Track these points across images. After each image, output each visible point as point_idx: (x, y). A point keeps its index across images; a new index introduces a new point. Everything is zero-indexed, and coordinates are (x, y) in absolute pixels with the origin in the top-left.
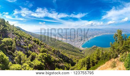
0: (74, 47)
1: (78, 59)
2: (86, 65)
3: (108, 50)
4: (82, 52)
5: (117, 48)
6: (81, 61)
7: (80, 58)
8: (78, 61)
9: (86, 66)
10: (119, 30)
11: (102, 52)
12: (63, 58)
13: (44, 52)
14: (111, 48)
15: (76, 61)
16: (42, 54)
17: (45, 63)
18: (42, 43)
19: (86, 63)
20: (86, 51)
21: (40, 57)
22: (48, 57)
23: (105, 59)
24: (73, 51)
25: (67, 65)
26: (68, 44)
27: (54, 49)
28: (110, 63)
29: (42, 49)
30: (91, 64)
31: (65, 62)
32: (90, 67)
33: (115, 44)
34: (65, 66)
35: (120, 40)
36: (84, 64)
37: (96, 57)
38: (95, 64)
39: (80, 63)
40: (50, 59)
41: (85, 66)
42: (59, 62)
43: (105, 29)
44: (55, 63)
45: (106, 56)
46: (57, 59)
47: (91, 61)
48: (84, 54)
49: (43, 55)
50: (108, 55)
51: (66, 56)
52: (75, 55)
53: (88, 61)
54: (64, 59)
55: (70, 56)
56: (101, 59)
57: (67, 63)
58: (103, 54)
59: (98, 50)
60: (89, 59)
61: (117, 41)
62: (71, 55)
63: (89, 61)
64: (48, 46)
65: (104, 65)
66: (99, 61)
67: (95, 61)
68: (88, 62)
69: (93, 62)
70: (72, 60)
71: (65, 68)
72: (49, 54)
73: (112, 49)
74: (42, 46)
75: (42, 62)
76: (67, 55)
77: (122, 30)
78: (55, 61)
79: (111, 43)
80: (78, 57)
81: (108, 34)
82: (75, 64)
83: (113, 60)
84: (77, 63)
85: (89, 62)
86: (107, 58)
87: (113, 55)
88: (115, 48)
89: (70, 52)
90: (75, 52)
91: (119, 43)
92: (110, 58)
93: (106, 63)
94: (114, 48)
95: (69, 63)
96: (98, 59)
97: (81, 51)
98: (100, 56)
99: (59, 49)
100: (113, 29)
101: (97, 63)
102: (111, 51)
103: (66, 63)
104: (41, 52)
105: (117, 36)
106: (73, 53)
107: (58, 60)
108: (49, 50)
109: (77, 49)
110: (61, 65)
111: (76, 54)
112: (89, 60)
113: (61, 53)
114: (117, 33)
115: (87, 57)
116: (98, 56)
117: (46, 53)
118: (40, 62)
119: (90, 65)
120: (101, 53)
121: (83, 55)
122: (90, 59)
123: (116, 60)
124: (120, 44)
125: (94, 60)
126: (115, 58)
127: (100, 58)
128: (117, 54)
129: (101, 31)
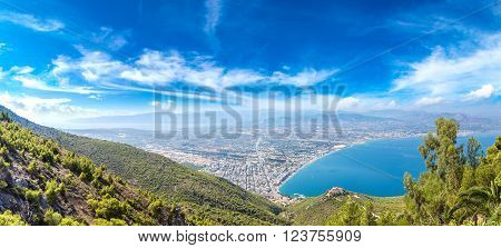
0: (244, 196)
3: (395, 208)
4: (283, 215)
5: (437, 198)
10: (446, 119)
11: (369, 217)
13: (113, 213)
14: (406, 201)
16: (104, 223)
18: (106, 177)
20: (299, 213)
24: (243, 211)
26: (221, 179)
27: (158, 202)
29: (106, 203)
33: (428, 184)
35: (447, 163)
43: (382, 116)
59: (353, 209)
61: (434, 167)
64: (133, 190)
73: (413, 202)
74: (105, 188)
77: (457, 118)
79: (407, 177)
81: (398, 135)
88: (428, 198)
89: (227, 215)
90: (251, 213)
91: (442, 175)
94: (424, 201)
97: (277, 211)
99: (179, 204)
100: (417, 114)
102: (410, 213)
104: (101, 216)
105: (434, 145)
108: (138, 206)
109: (261, 201)
113: (188, 218)
114: (434, 135)
117: (121, 218)
120: (364, 220)
124: (449, 180)
129: (363, 125)
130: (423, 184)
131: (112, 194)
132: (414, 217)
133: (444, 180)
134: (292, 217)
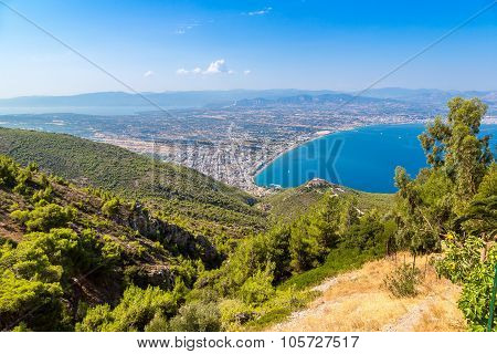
1: (235, 237)
2: (270, 266)
3: (384, 206)
4: (258, 206)
5: (440, 202)
6: (247, 244)
7: (245, 233)
8: (234, 245)
9: (268, 270)
11: (351, 213)
12: (167, 239)
13: (52, 222)
14: (397, 200)
15: (226, 247)
16: (42, 236)
17: (64, 281)
18: (38, 179)
19: (268, 256)
20: (275, 204)
21: (31, 256)
22: (81, 244)
23: (362, 248)
24: (215, 203)
25: (184, 265)
26: (190, 169)
27: (114, 201)
28: (386, 267)
29: (41, 211)
30: (293, 263)
31: (174, 255)
32: (289, 275)
33: (429, 182)
34: (177, 273)
35: (460, 159)
36: (262, 259)
37: (318, 232)
38: (315, 263)
39: (243, 253)
40: (98, 251)
41: (263, 269)
42: (144, 259)
43: (378, 96)
44: (123, 267)
45: (371, 234)
46: (134, 246)
47: (293, 247)
48: (264, 216)
49: (49, 242)
50: (382, 228)
51: (179, 230)
52: (225, 220)
53: (279, 247)
54: (172, 242)
55: (197, 229)
56: (342, 245)
57: (185, 257)
58: (354, 219)
59: (333, 203)
60: (286, 240)
61: (439, 162)
62: (203, 224)
63: (285, 248)
64: (80, 190)
65: (355, 274)
66: (333, 253)
67: (316, 248)
68: (280, 252)
69: (302, 253)
70: (207, 245)
71: (178, 279)
72: (88, 231)
73: (405, 202)
74: (39, 193)
75: (47, 276)
76: (185, 224)
78: (125, 258)
79: (399, 172)
80: (238, 229)
81: (397, 120)
82: (225, 258)
83: (405, 258)
84: (230, 255)
85: (287, 253)
86: (374, 241)
87: (408, 236)
88: (427, 201)
89: (199, 208)
90: (224, 205)
91: (451, 174)
92: (392, 248)
93: (367, 266)
94: (421, 202)
95: (194, 257)
96: (330, 240)
97: (252, 202)
98: (342, 230)
99: (142, 201)
100: (427, 94)
101: (321, 260)
102: (400, 214)
103: (180, 258)
104: (35, 229)
105: (442, 133)
106: (215, 209)
107: (141, 249)
108: (89, 208)
110: (157, 268)
111: (229, 214)
112: (283, 241)
113: (154, 214)
114: (445, 122)
115: (278, 231)
116: (331, 230)
117: (66, 226)
118: (33, 284)
119: (288, 265)
120: (344, 216)
121: (262, 222)
122: (289, 236)
123: (422, 261)
124: (460, 181)
125: (306, 245)
126: (421, 250)
127: (337, 237)
128: (429, 235)
129: (354, 108)
130: (422, 182)
131: (49, 199)
132: (405, 219)
133: (454, 180)
134: (268, 208)
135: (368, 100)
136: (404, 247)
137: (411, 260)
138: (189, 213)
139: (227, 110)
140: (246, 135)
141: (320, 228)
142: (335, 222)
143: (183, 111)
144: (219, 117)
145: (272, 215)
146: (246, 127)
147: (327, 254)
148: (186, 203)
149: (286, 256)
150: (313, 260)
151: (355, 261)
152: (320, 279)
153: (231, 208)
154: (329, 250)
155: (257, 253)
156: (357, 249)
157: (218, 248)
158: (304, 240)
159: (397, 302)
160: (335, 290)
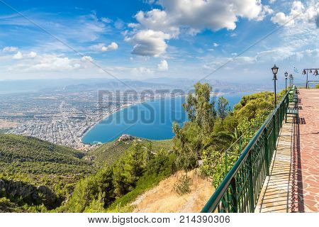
0: (52, 148)
1: (70, 182)
2: (101, 195)
3: (167, 146)
4: (85, 158)
5: (196, 139)
7: (77, 179)
8: (71, 189)
9: (100, 198)
11: (149, 153)
12: (13, 194)
14: (175, 141)
19: (99, 189)
23: (158, 173)
24: (52, 160)
26: (29, 138)
28: (172, 181)
30: (116, 191)
31: (20, 205)
32: (113, 199)
33: (189, 128)
36: (95, 192)
37: (130, 167)
38: (130, 188)
39: (81, 191)
41: (97, 198)
45: (162, 163)
47: (115, 180)
48: (91, 164)
50: (167, 159)
51: (23, 184)
53: (106, 182)
54: (17, 195)
55: (38, 181)
56: (146, 174)
57: (29, 205)
58: (151, 156)
59: (138, 148)
60: (110, 176)
62: (43, 177)
63: (110, 182)
65: (156, 189)
66: (141, 179)
67: (129, 178)
68: (106, 185)
69: (121, 183)
70: (48, 192)
73: (179, 141)
76: (29, 179)
79: (174, 124)
80: (72, 176)
82: (64, 199)
83: (182, 174)
85: (111, 185)
86: (163, 167)
87: (182, 161)
88: (189, 140)
89: (38, 166)
90: (59, 161)
91: (199, 124)
92: (174, 169)
93: (162, 183)
94: (187, 141)
96: (138, 172)
97: (80, 155)
98: (145, 165)
101: (134, 185)
102: (177, 148)
103: (25, 206)
105: (192, 102)
106: (52, 165)
109: (66, 150)
111: (63, 167)
112: (108, 178)
114: (194, 95)
115: (104, 170)
116: (138, 165)
119: (112, 193)
120: (145, 155)
122: (112, 173)
123: (190, 174)
124: (204, 126)
125: (123, 178)
126: (190, 168)
127: (142, 169)
130: (186, 129)
132: (180, 151)
133: (201, 126)
134: (93, 158)
135: (152, 85)
136: (180, 168)
137: (185, 174)
138: (30, 171)
139: (59, 92)
140: (74, 109)
141: (132, 165)
142: (140, 160)
143: (22, 94)
144: (53, 98)
145: (96, 163)
146: (73, 104)
147: (137, 180)
148: (27, 163)
149: (111, 187)
150: (128, 186)
151: (154, 182)
152: (134, 197)
153: (65, 162)
154: (138, 178)
155: (91, 189)
156: (155, 174)
157: (57, 193)
158: (122, 174)
159: (181, 198)
160: (145, 202)
